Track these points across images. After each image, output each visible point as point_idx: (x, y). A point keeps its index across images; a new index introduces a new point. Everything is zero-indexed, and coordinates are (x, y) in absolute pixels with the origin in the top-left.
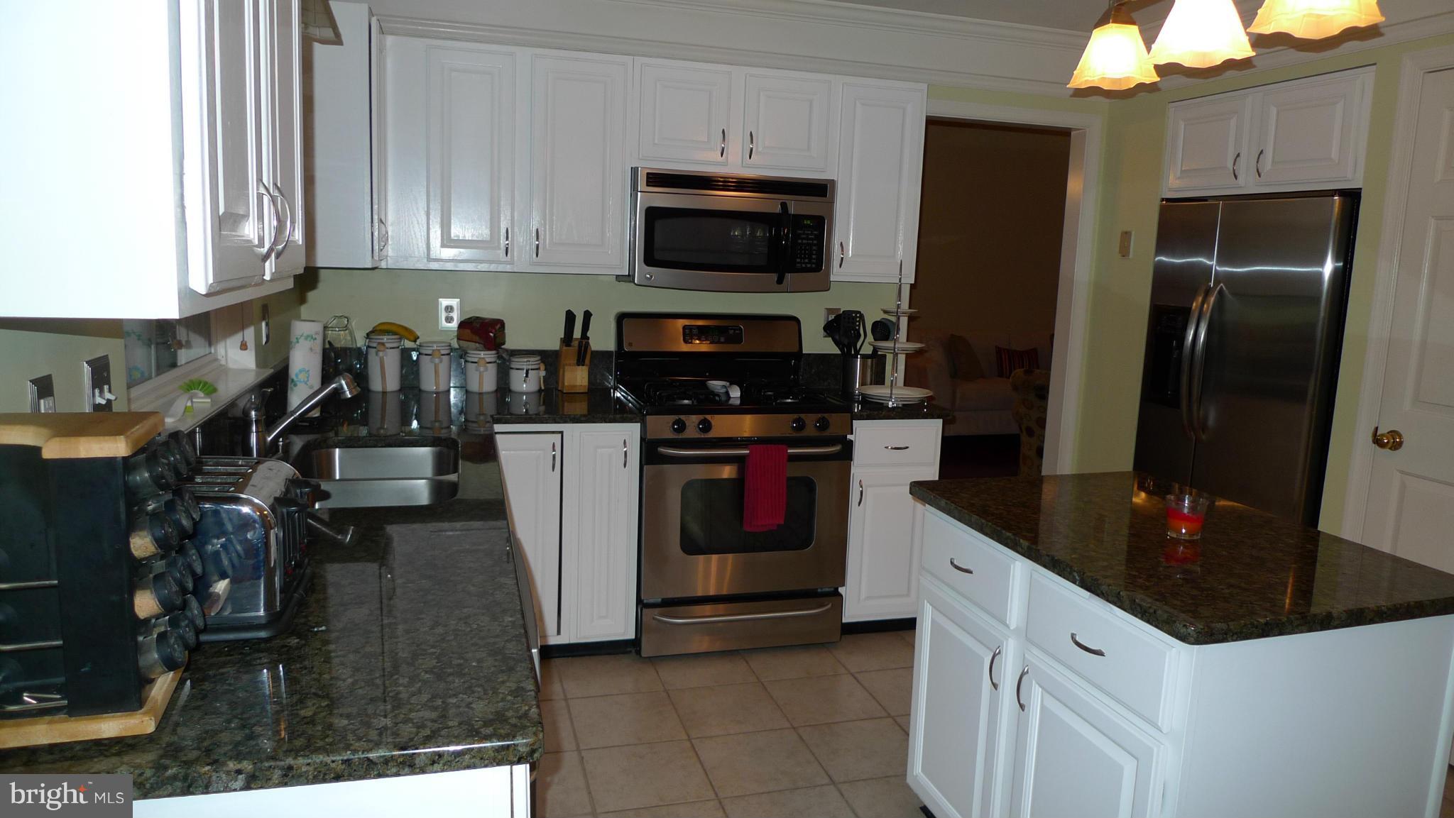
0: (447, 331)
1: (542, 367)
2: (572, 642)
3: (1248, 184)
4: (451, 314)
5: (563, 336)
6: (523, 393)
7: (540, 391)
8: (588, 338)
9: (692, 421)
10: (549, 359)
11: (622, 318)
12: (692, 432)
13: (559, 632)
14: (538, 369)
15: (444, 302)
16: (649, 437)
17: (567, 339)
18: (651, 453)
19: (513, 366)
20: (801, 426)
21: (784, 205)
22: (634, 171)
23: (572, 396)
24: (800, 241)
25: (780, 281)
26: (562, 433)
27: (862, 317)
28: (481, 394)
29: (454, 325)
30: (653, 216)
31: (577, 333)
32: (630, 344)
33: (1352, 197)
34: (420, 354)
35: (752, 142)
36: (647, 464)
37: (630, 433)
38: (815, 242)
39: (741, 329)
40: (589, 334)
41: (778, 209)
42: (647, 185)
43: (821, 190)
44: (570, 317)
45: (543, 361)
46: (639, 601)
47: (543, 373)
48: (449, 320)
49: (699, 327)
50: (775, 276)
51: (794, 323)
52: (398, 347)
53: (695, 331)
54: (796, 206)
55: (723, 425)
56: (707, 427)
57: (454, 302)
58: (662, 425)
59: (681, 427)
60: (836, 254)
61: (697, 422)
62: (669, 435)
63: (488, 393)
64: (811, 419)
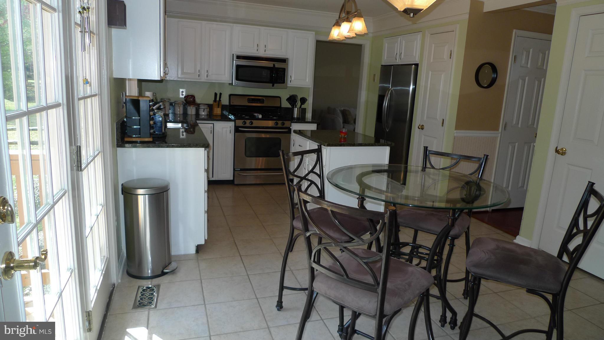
0: (182, 98)
1: (208, 108)
2: (217, 179)
3: (399, 62)
4: (183, 93)
5: (214, 100)
6: (203, 115)
7: (207, 115)
8: (221, 101)
9: (248, 122)
10: (210, 107)
11: (230, 95)
12: (248, 124)
13: (213, 177)
14: (207, 109)
15: (181, 90)
16: (237, 125)
17: (215, 100)
18: (237, 130)
19: (200, 107)
20: (277, 124)
21: (274, 65)
22: (233, 55)
23: (217, 116)
24: (279, 75)
25: (273, 86)
26: (213, 124)
27: (297, 96)
28: (191, 115)
29: (183, 96)
30: (238, 67)
31: (218, 99)
32: (233, 103)
33: (417, 65)
34: (175, 104)
35: (265, 47)
36: (236, 132)
37: (232, 124)
38: (283, 75)
39: (264, 100)
40: (221, 99)
41: (272, 66)
42: (237, 59)
43: (284, 61)
44: (216, 94)
45: (208, 106)
46: (234, 169)
47: (208, 110)
48: (182, 95)
49: (252, 99)
50: (271, 85)
51: (279, 98)
52: (169, 102)
53: (251, 100)
54: (278, 65)
55: (256, 123)
56: (252, 123)
57: (184, 90)
58: (240, 123)
59: (245, 123)
60: (289, 79)
61: (249, 122)
62: (241, 125)
63: (194, 115)
64: (280, 122)
